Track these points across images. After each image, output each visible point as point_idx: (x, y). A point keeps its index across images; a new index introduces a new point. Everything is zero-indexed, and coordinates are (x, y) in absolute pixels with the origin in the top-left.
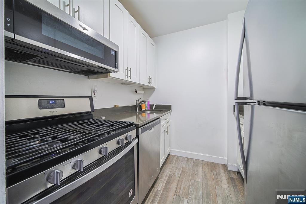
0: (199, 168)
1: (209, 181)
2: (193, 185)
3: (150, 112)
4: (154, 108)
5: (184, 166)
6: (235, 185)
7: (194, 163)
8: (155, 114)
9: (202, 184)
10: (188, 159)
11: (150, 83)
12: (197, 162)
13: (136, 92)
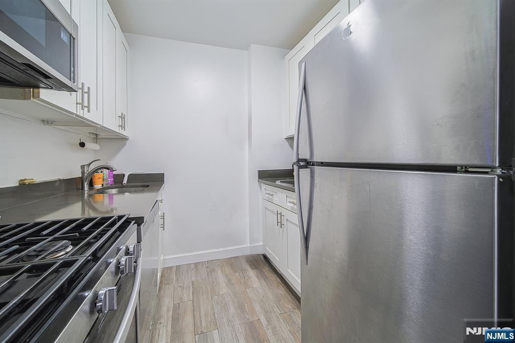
0: (217, 273)
1: (236, 287)
2: (217, 303)
3: (117, 189)
4: (125, 181)
5: (193, 279)
6: (266, 278)
7: (207, 268)
8: (126, 193)
9: (228, 295)
10: (196, 264)
11: (123, 127)
12: (211, 266)
13: (82, 145)
